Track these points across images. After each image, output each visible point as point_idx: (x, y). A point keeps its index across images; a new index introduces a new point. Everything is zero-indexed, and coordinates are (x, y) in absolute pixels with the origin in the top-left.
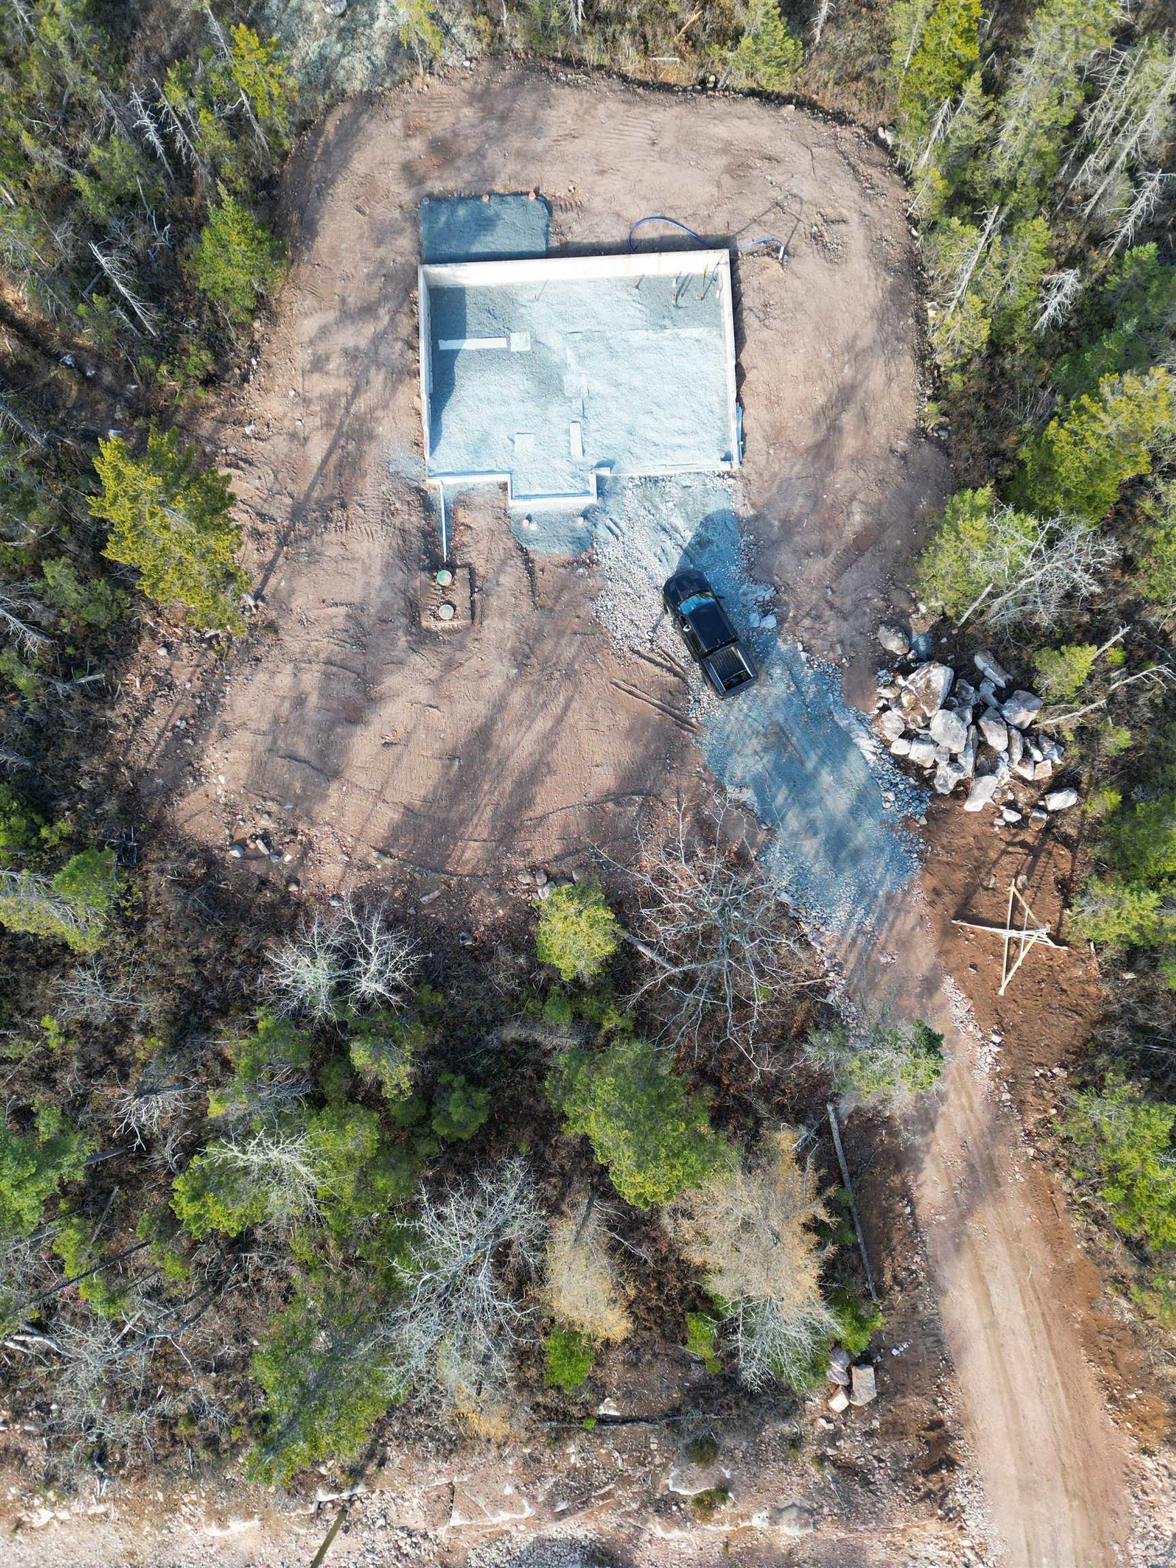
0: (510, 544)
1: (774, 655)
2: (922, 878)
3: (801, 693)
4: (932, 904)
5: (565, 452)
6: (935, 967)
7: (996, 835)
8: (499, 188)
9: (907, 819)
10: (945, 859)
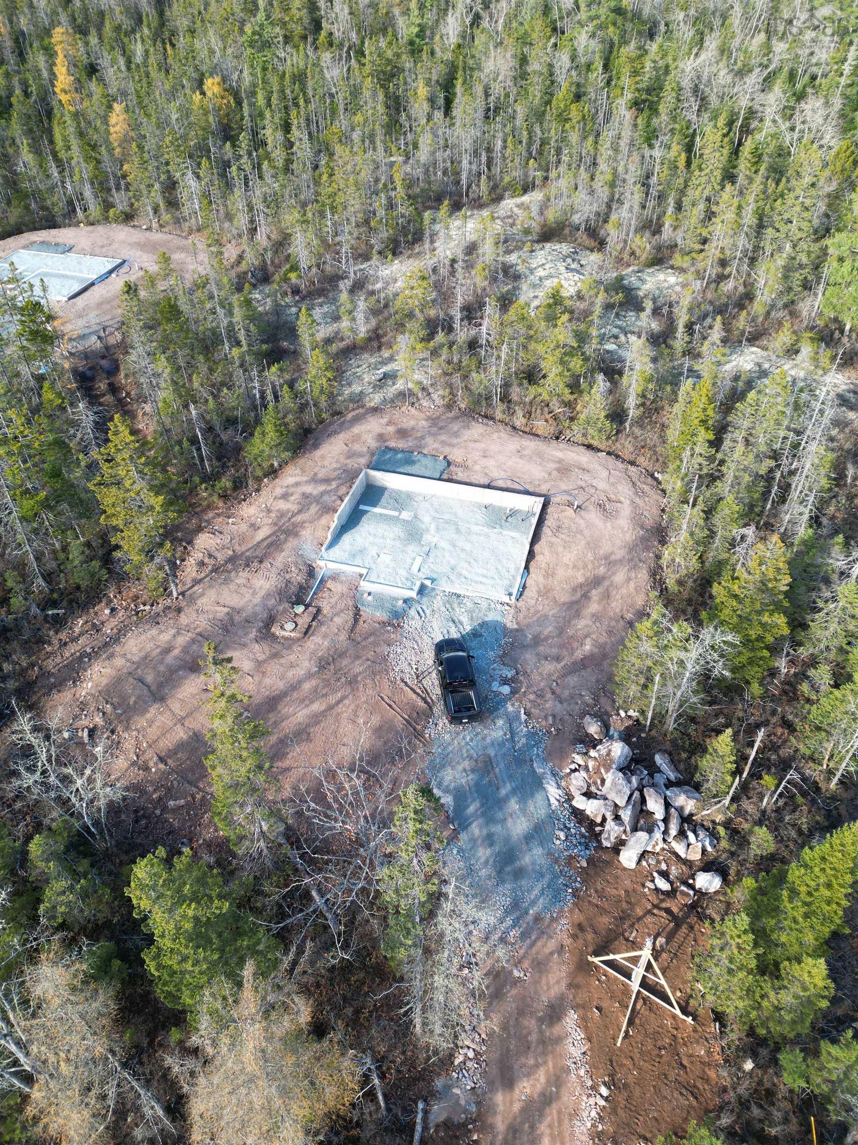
0: (351, 603)
1: (502, 711)
2: (571, 911)
3: (513, 741)
4: (574, 937)
5: (407, 567)
6: (562, 998)
7: (645, 895)
8: (425, 451)
9: (571, 857)
10: (595, 901)
